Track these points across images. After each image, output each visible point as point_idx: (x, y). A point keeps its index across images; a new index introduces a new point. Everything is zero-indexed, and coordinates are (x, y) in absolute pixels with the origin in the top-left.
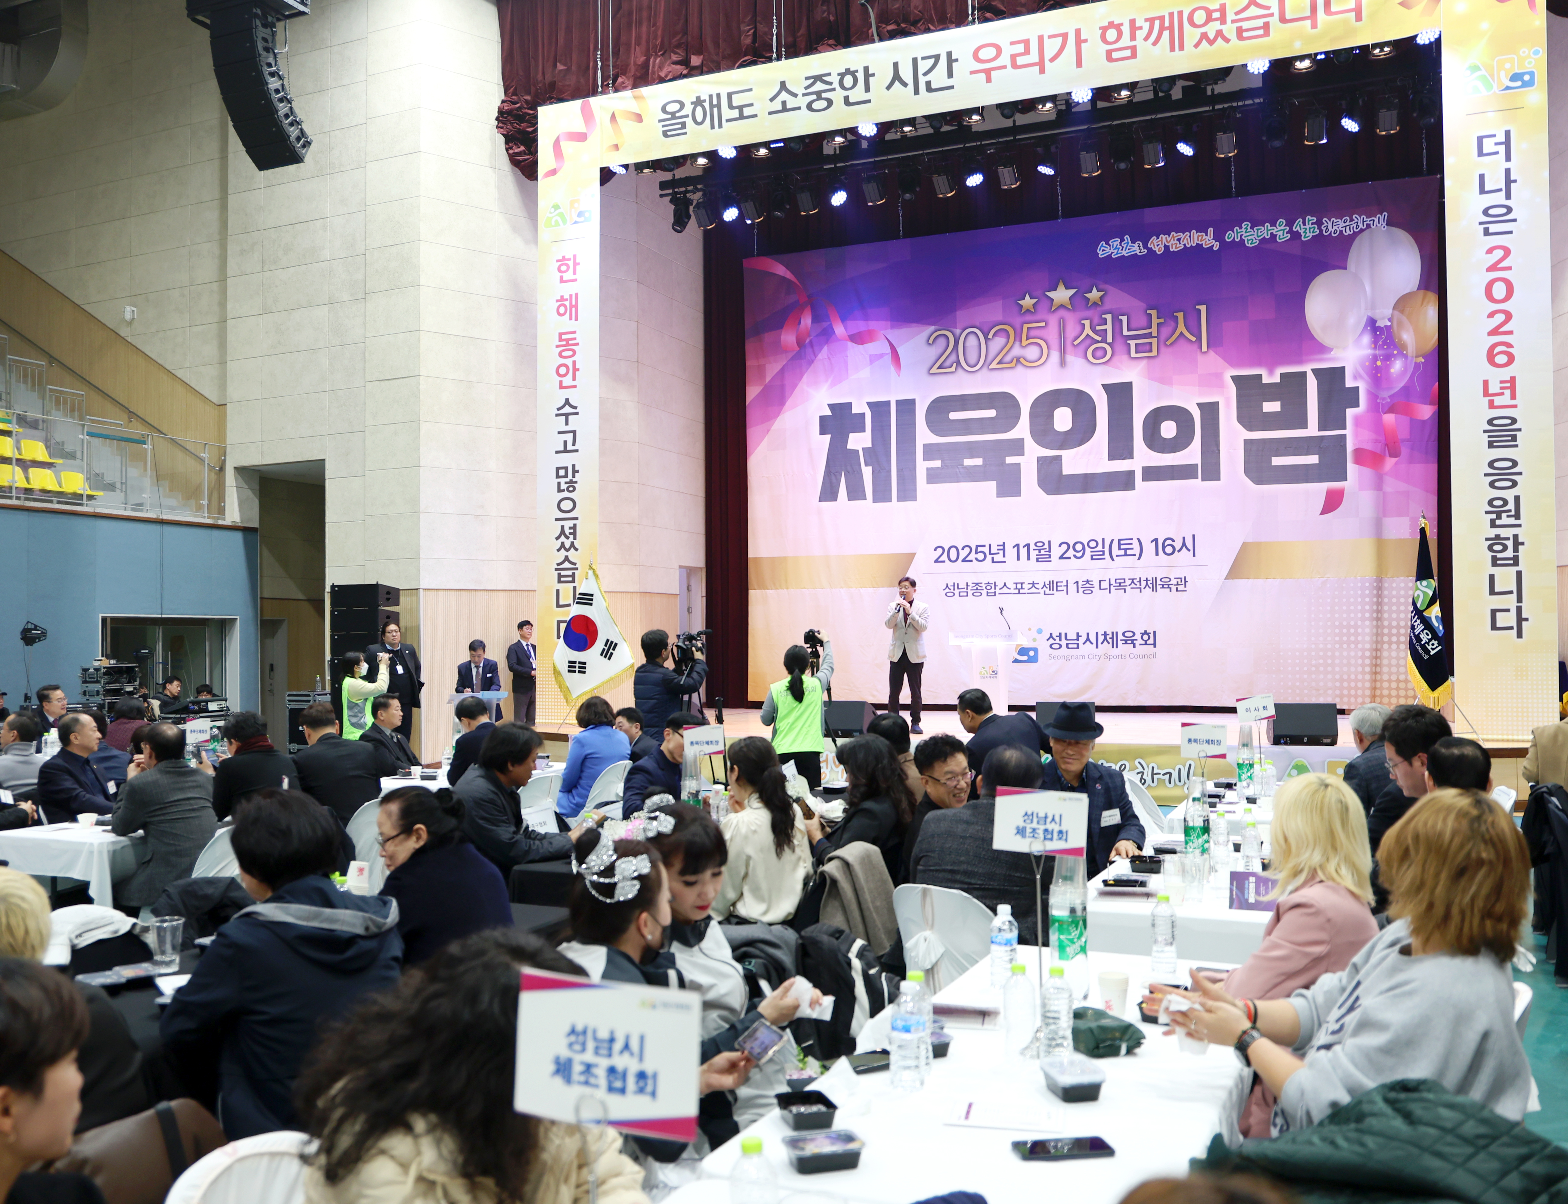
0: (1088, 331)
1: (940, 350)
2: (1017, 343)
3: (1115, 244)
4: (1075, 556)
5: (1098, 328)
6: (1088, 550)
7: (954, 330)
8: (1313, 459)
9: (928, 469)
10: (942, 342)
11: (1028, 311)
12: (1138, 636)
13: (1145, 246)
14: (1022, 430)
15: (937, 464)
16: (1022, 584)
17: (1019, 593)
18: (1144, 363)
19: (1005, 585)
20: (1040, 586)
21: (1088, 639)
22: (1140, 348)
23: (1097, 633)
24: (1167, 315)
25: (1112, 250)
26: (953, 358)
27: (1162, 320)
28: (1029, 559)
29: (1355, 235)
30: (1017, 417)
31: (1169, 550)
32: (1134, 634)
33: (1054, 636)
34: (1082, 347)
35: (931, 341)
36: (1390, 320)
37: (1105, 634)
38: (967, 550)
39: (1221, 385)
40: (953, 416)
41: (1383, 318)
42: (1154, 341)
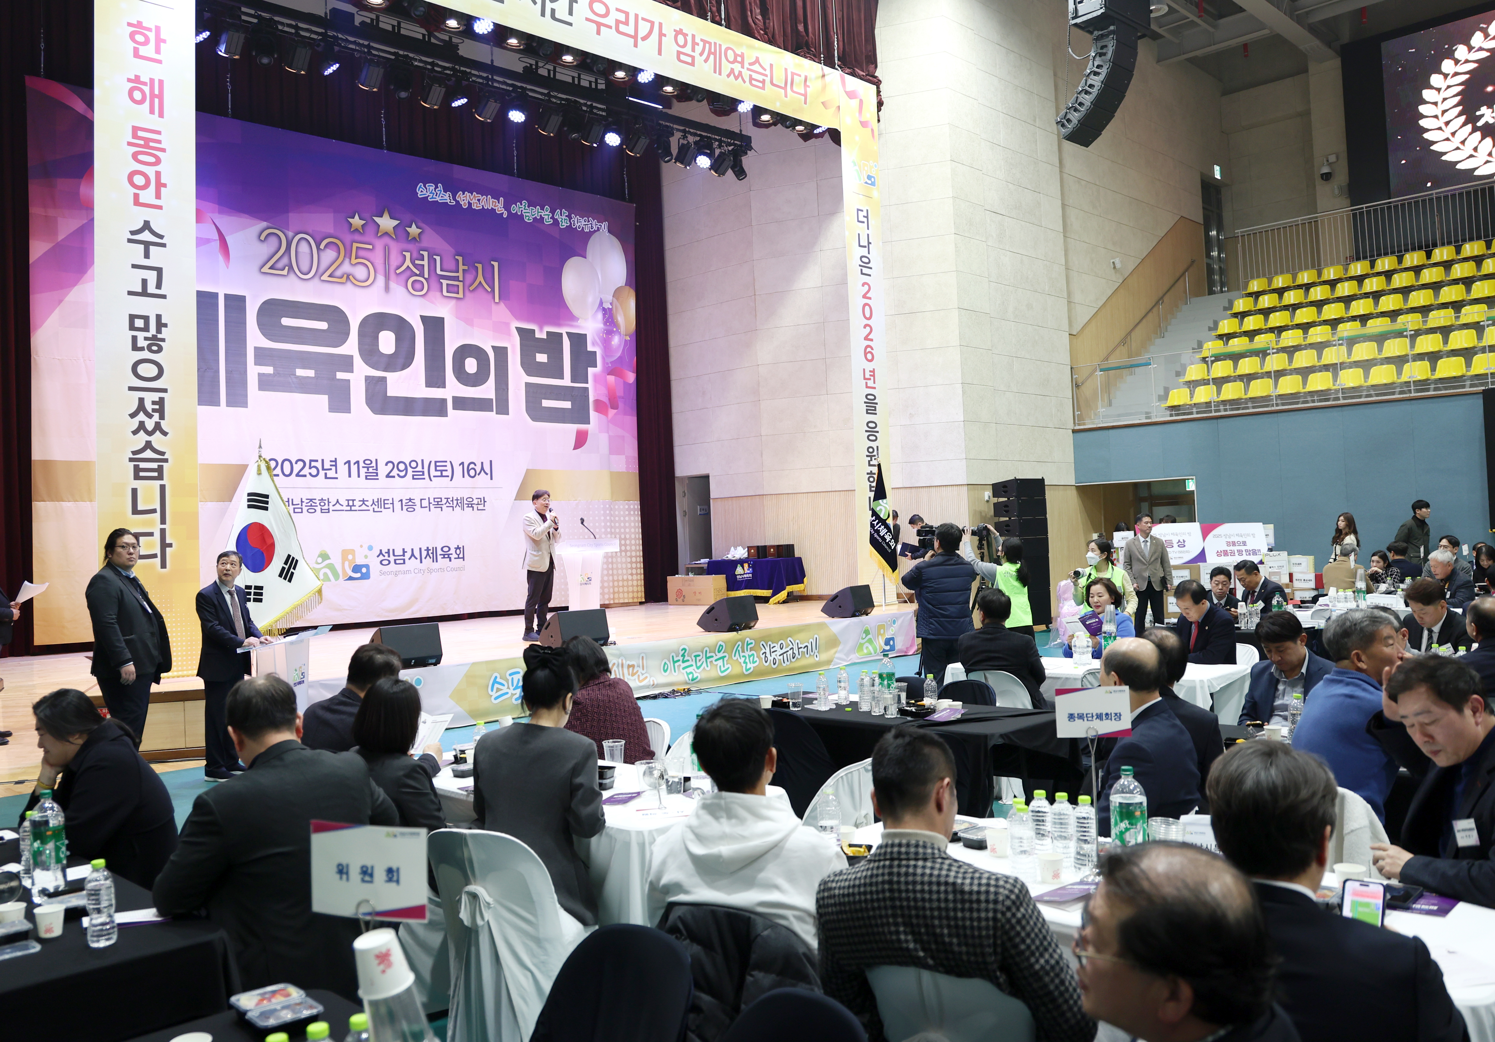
0: (408, 263)
1: (272, 249)
2: (347, 260)
3: (431, 188)
4: (398, 475)
5: (417, 262)
6: (410, 470)
7: (286, 231)
8: (567, 405)
9: (259, 374)
10: (273, 241)
11: (357, 230)
12: (453, 551)
13: (454, 199)
14: (351, 347)
15: (269, 370)
16: (353, 500)
17: (351, 510)
18: (454, 302)
19: (338, 501)
20: (369, 503)
21: (413, 555)
22: (451, 289)
23: (420, 549)
24: (471, 264)
25: (428, 194)
26: (285, 260)
27: (466, 268)
28: (359, 476)
29: (591, 233)
30: (348, 334)
31: (472, 473)
32: (450, 549)
33: (383, 552)
34: (404, 277)
35: (262, 238)
36: (611, 304)
37: (428, 550)
38: (301, 464)
39: (509, 334)
40: (286, 321)
41: (607, 302)
42: (461, 284)
